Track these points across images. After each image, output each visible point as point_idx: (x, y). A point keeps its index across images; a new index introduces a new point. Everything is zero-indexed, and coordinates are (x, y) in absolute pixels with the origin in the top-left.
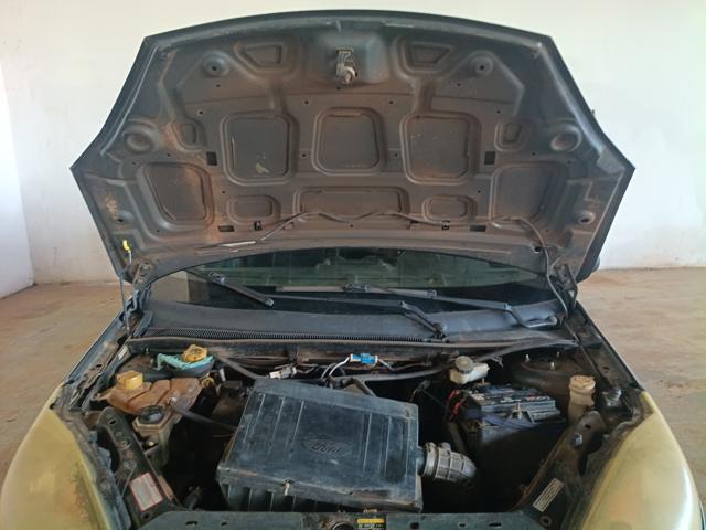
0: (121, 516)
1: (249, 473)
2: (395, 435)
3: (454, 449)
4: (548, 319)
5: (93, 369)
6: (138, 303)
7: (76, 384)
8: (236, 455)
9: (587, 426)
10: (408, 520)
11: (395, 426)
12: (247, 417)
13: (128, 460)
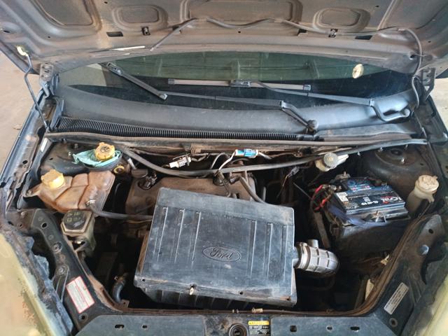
0: (63, 321)
1: (160, 280)
2: (275, 239)
3: (321, 246)
4: (403, 112)
5: (20, 166)
6: (50, 91)
7: (8, 186)
8: (148, 265)
9: (431, 231)
10: (288, 322)
11: (276, 231)
12: (155, 230)
13: (62, 264)
